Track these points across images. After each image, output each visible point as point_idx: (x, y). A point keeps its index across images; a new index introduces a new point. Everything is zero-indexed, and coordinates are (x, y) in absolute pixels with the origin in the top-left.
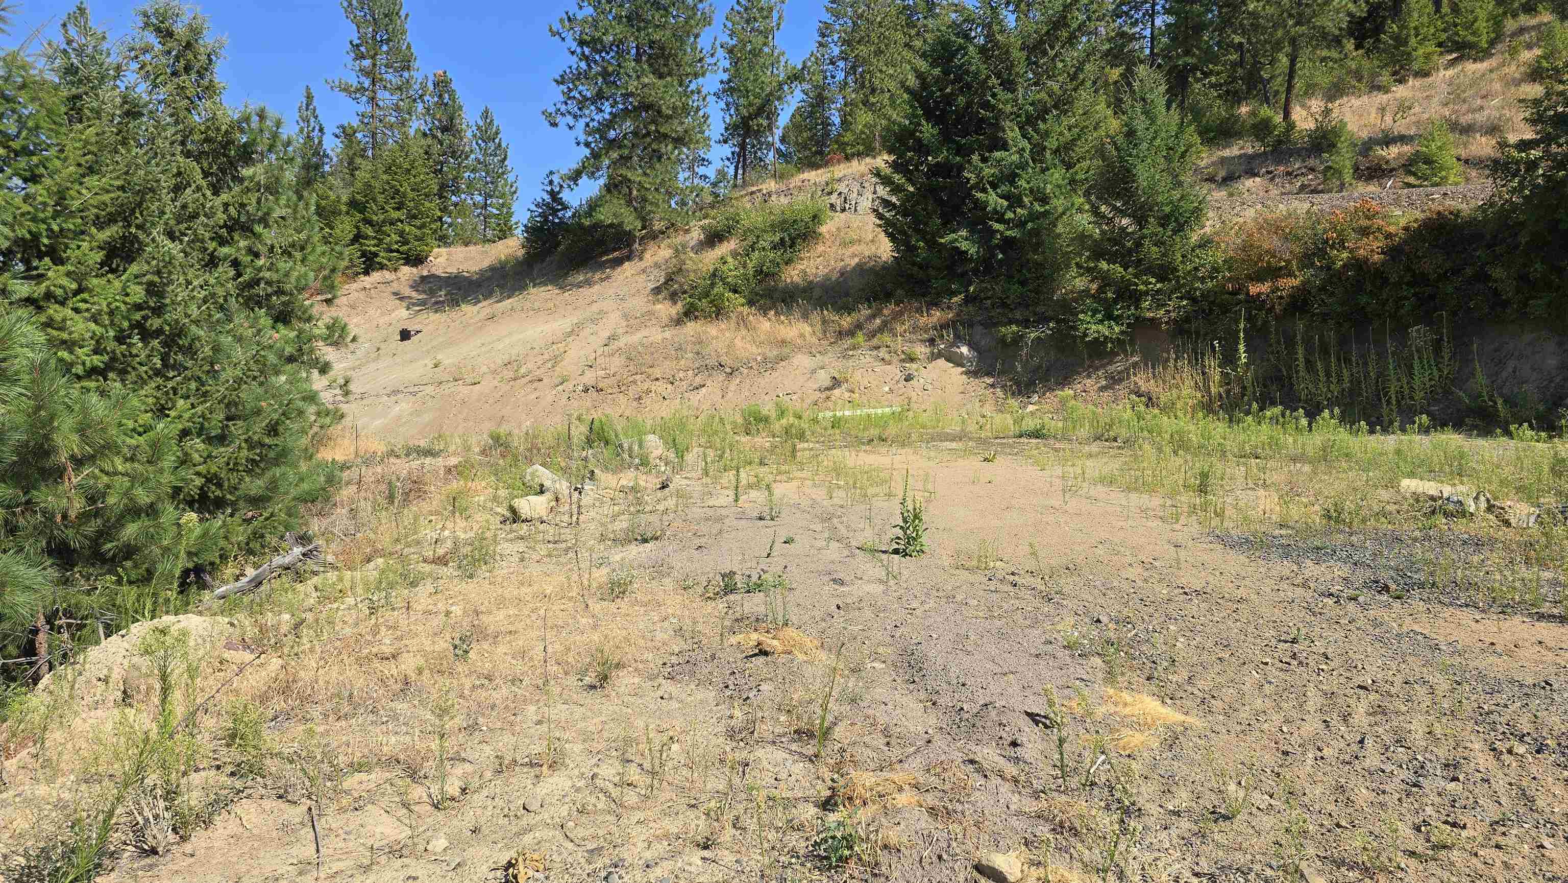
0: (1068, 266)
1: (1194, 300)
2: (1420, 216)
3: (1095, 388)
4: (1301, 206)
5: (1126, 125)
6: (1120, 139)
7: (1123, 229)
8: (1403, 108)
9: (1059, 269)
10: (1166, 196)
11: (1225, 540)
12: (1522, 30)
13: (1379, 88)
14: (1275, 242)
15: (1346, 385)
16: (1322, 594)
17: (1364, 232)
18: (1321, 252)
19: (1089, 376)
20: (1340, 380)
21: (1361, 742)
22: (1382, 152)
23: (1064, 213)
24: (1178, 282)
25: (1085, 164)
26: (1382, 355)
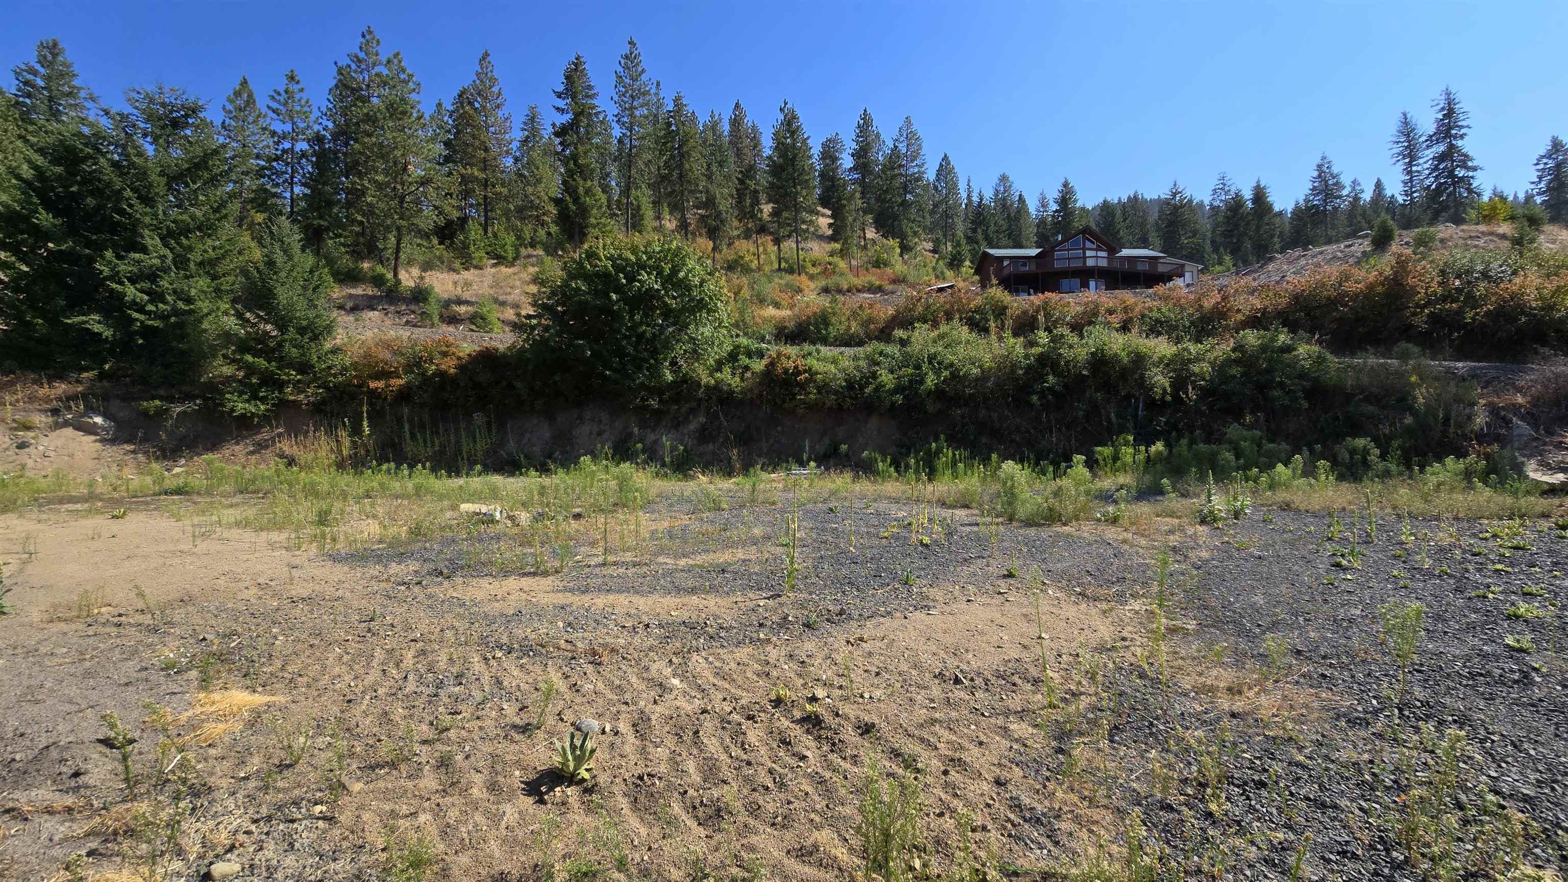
0: (214, 356)
1: (328, 389)
2: (478, 349)
3: (244, 452)
4: (405, 333)
5: (267, 256)
6: (262, 266)
7: (266, 333)
8: (467, 284)
9: (205, 357)
10: (301, 312)
11: (335, 559)
12: (529, 256)
13: (454, 271)
14: (387, 355)
15: (437, 448)
16: (399, 584)
17: (445, 354)
18: (418, 364)
19: (237, 443)
20: (433, 446)
21: (406, 677)
22: (456, 308)
23: (209, 314)
24: (315, 375)
25: (231, 279)
26: (457, 431)
